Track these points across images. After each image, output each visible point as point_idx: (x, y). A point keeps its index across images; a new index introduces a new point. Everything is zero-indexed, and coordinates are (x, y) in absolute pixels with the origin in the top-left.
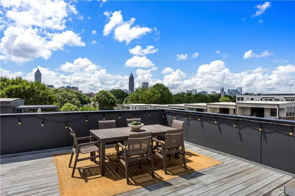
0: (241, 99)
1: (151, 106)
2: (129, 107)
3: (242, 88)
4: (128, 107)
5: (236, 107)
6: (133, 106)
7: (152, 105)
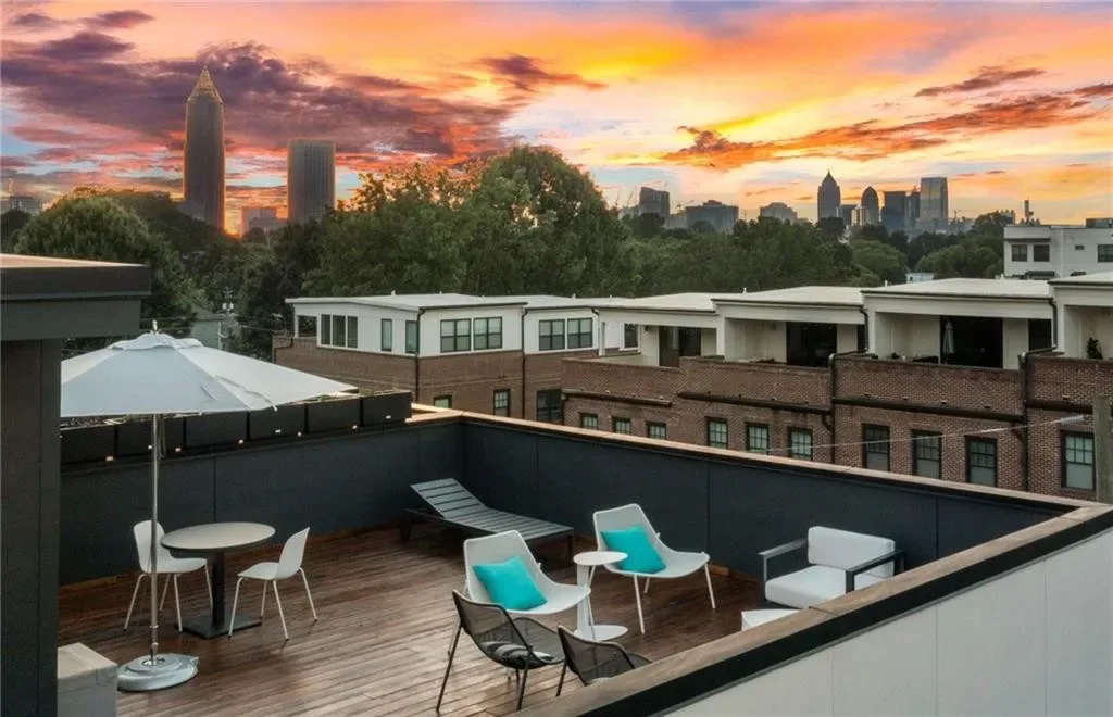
0: (1036, 249)
1: (527, 311)
2: (353, 320)
3: (945, 179)
4: (340, 320)
5: (1055, 308)
6: (387, 315)
7: (534, 301)
